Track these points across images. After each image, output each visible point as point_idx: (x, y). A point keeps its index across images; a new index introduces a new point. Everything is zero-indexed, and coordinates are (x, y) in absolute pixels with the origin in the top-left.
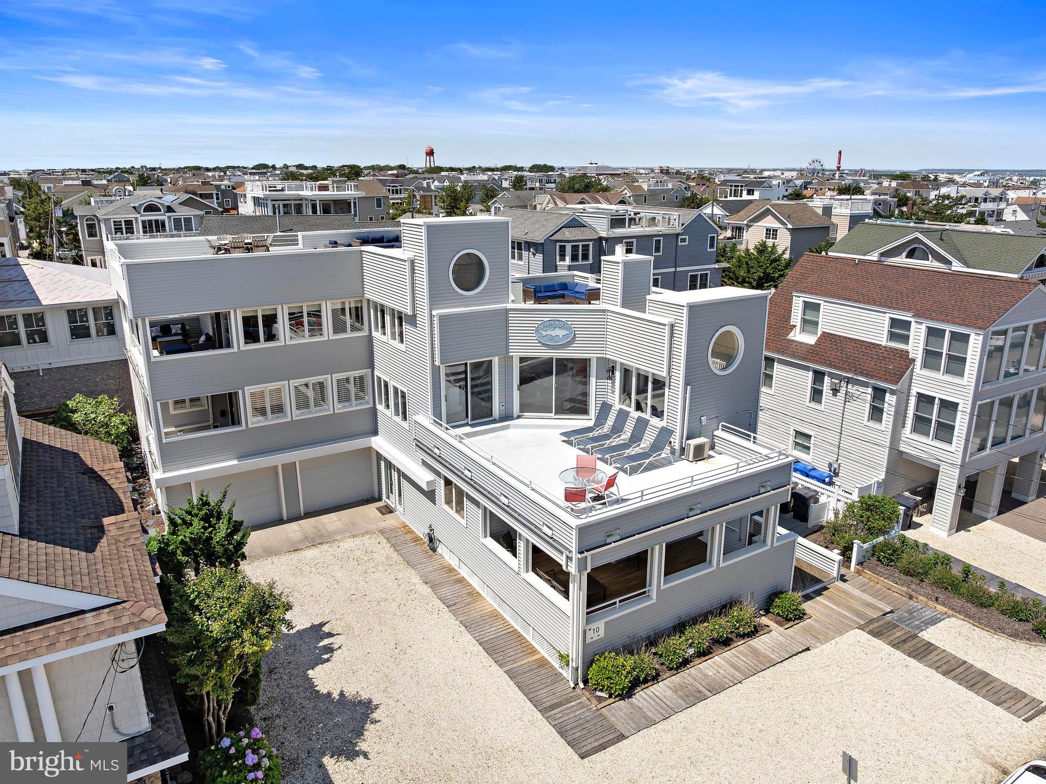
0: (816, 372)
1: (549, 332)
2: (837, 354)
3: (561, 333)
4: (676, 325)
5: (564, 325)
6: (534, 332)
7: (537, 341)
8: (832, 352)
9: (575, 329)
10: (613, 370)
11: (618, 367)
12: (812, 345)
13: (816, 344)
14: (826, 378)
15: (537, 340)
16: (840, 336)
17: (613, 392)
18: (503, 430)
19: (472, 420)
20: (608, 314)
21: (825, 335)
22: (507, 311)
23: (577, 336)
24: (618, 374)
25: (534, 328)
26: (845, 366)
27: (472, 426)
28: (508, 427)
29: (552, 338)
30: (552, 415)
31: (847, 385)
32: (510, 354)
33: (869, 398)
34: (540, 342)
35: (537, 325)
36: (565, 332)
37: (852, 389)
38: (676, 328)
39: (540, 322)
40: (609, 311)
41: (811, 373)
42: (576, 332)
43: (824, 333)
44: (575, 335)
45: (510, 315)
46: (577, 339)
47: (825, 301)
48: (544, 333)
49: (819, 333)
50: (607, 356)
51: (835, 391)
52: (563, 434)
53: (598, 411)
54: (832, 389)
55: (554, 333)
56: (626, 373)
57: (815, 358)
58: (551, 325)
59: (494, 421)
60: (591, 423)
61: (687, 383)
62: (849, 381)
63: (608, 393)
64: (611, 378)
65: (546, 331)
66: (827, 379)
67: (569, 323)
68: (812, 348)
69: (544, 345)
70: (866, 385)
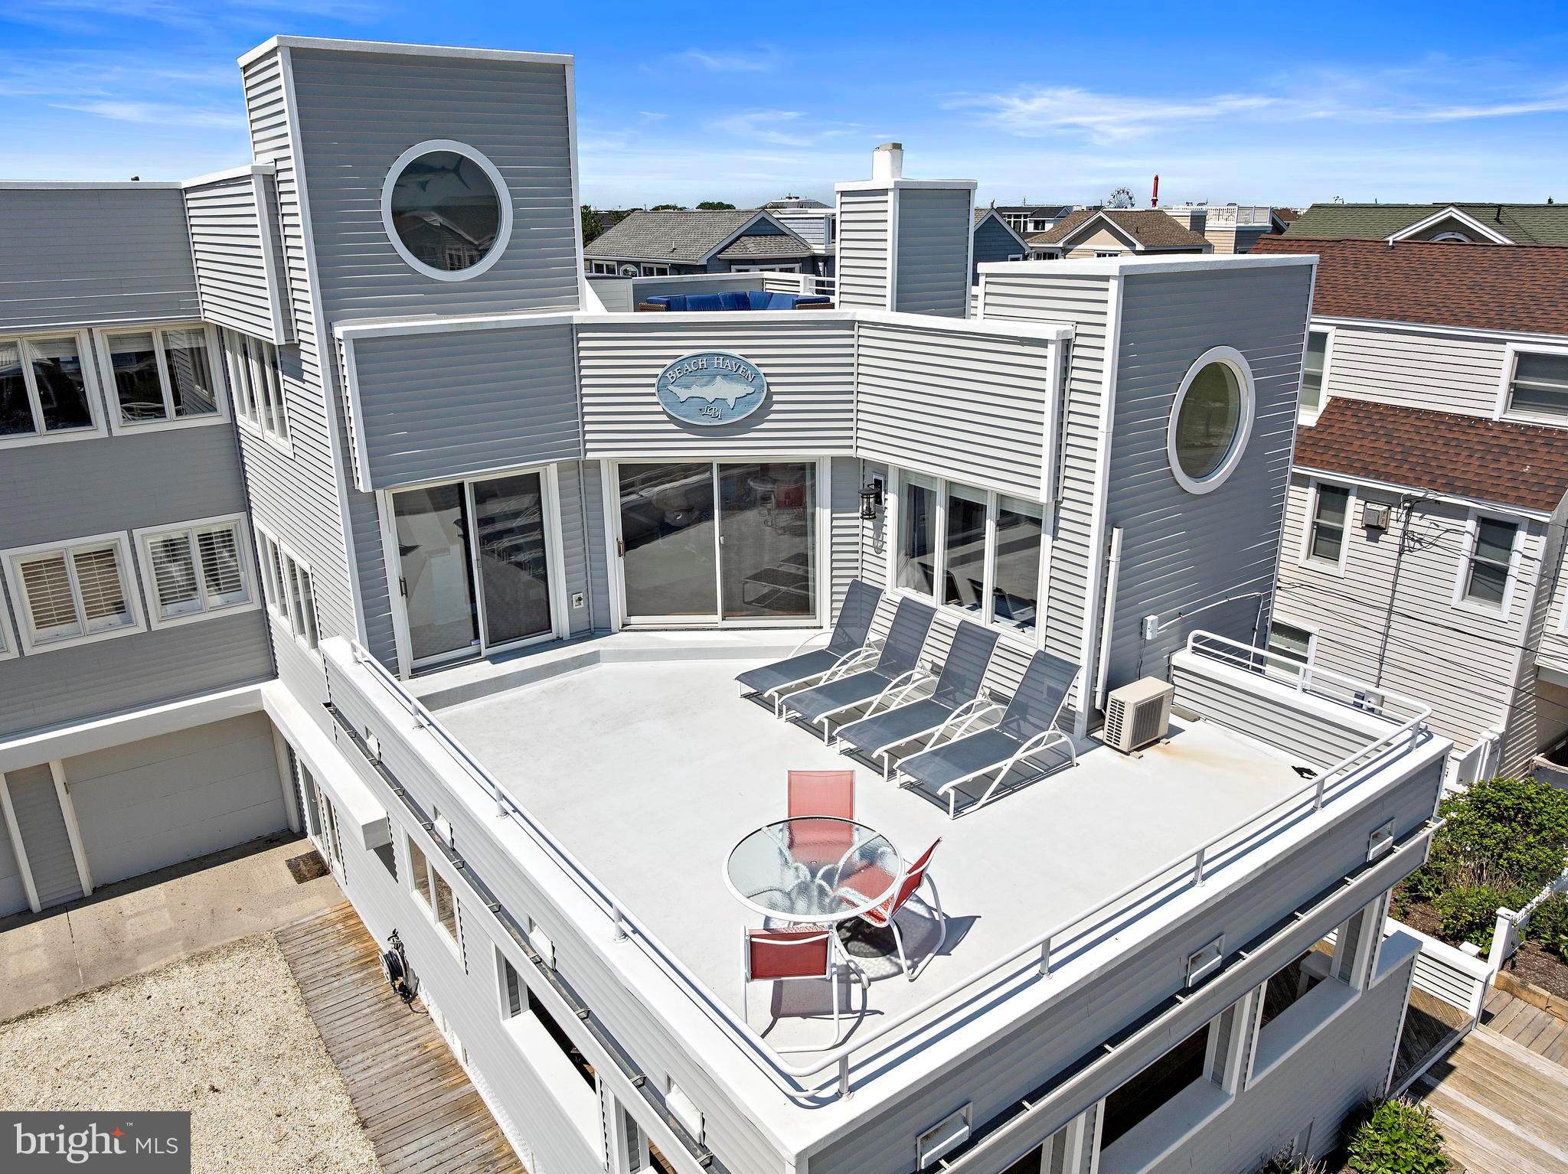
0: (1324, 488)
1: (696, 391)
2: (1376, 445)
3: (729, 391)
4: (1079, 341)
5: (737, 371)
6: (653, 390)
7: (665, 418)
8: (1365, 442)
9: (770, 380)
10: (876, 492)
11: (893, 482)
12: (1310, 429)
13: (1319, 424)
14: (1352, 500)
15: (664, 412)
16: (1376, 405)
17: (879, 550)
18: (580, 666)
19: (493, 641)
20: (862, 332)
21: (1338, 405)
22: (572, 330)
23: (775, 398)
24: (892, 502)
25: (654, 381)
26: (1403, 472)
27: (495, 659)
28: (593, 659)
29: (705, 406)
30: (717, 618)
31: (1408, 515)
32: (590, 456)
33: (1467, 543)
34: (673, 420)
35: (660, 371)
36: (741, 389)
37: (1420, 523)
38: (1077, 351)
39: (669, 362)
40: (862, 324)
41: (1312, 493)
42: (773, 389)
43: (1335, 399)
44: (769, 395)
45: (582, 344)
46: (775, 407)
47: (1339, 327)
48: (683, 394)
49: (1323, 402)
50: (862, 454)
51: (1374, 531)
52: (745, 678)
53: (840, 605)
54: (1368, 527)
55: (710, 392)
56: (917, 498)
57: (1325, 457)
58: (702, 368)
59: (559, 642)
60: (822, 640)
61: (1112, 521)
62: (1414, 505)
63: (865, 557)
64: (874, 514)
65: (688, 387)
66: (1353, 504)
67: (753, 361)
68: (1313, 433)
69: (687, 427)
70: (1461, 513)
